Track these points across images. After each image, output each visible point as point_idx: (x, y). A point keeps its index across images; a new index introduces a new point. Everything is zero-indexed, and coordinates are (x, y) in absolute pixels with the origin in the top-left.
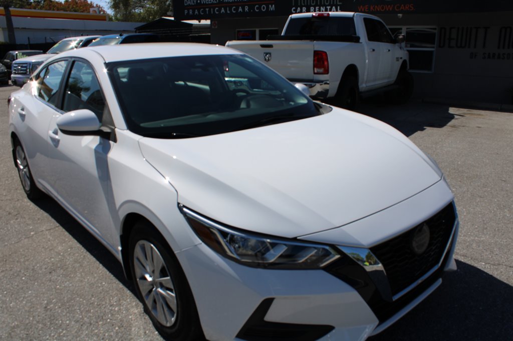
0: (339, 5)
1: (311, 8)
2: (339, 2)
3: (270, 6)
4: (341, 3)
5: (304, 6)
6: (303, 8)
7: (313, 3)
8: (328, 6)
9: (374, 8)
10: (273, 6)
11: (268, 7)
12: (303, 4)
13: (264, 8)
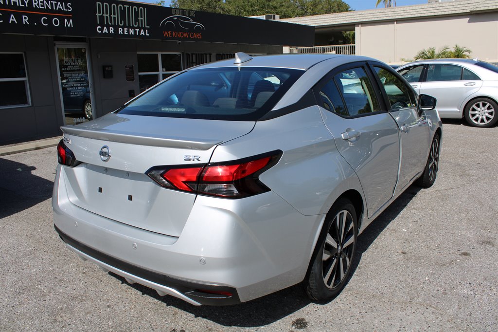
0: (147, 29)
1: (120, 29)
2: (147, 26)
3: (66, 20)
4: (149, 27)
5: (111, 26)
6: (111, 28)
7: (121, 23)
8: (137, 28)
9: (175, 34)
10: (71, 20)
11: (62, 23)
12: (110, 24)
13: (56, 22)
